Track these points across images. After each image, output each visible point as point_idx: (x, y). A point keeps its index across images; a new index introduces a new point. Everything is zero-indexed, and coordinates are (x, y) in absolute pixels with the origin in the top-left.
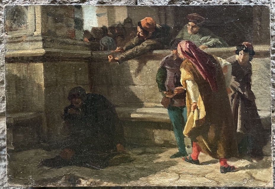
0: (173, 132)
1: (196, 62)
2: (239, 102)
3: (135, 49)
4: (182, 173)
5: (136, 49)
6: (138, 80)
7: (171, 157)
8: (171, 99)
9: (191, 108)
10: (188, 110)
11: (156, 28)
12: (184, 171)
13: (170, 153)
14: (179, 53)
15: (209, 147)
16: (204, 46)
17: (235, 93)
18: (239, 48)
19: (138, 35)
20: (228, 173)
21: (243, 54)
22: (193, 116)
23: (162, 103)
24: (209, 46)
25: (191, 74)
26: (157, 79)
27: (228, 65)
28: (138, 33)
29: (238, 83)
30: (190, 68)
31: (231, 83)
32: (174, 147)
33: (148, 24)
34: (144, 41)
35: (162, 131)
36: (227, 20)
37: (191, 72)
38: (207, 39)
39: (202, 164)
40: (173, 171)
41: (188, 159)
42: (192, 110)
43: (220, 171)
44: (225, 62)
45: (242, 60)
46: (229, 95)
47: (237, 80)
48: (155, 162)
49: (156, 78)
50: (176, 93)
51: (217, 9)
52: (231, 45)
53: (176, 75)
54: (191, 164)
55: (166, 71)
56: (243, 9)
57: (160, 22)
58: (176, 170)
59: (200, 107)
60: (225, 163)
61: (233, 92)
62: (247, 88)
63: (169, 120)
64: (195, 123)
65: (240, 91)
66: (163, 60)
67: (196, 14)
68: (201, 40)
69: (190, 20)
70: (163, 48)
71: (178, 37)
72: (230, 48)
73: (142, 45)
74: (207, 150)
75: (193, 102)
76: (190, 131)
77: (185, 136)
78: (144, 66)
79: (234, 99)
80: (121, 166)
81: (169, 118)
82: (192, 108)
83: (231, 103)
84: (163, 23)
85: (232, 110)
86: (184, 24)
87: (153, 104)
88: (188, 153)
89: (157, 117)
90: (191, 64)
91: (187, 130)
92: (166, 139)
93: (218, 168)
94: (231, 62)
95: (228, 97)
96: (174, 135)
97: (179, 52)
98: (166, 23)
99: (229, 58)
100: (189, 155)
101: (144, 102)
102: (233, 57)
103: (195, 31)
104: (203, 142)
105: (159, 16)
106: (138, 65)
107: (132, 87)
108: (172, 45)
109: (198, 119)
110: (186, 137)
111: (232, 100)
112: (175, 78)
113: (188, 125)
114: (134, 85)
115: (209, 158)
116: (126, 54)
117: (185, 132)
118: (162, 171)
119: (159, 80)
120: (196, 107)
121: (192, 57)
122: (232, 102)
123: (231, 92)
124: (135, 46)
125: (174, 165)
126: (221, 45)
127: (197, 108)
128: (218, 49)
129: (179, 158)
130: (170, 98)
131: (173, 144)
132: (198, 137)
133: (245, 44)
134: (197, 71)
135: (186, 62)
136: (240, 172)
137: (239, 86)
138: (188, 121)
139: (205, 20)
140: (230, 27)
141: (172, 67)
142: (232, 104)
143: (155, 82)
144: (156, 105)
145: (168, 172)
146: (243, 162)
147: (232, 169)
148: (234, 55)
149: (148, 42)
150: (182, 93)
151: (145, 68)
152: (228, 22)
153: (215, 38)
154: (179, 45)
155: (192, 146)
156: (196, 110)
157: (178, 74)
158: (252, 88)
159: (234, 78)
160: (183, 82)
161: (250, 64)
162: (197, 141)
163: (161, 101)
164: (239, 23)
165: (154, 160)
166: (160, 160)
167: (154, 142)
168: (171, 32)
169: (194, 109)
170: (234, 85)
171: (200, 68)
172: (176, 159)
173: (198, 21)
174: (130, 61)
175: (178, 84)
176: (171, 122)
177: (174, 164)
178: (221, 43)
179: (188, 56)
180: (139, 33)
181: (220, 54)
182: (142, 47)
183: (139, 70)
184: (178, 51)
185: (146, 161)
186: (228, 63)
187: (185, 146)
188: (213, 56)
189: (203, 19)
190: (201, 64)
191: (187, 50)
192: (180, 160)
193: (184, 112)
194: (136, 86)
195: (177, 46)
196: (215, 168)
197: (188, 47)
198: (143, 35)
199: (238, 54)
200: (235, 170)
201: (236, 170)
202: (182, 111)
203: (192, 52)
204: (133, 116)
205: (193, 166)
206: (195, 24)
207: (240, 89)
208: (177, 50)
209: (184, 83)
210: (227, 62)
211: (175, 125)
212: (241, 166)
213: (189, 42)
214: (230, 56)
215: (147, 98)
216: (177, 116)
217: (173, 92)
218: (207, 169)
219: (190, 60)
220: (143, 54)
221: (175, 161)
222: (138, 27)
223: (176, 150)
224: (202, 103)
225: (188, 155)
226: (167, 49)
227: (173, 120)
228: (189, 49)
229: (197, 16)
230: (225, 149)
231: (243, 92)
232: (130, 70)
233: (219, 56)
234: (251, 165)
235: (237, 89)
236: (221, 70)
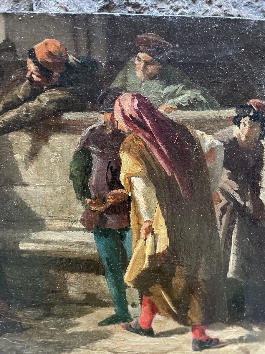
0: (104, 278)
1: (152, 140)
2: (234, 222)
3: (22, 109)
4: (120, 351)
5: (24, 109)
6: (31, 174)
7: (100, 324)
8: (101, 213)
9: (141, 231)
10: (135, 236)
11: (67, 64)
12: (125, 348)
13: (98, 316)
14: (117, 120)
15: (174, 306)
16: (168, 106)
17: (228, 204)
18: (241, 111)
19: (28, 79)
20: (206, 350)
21: (248, 125)
22: (143, 248)
23: (82, 221)
24: (180, 107)
25: (142, 164)
26: (71, 173)
27: (218, 146)
28: (29, 73)
29: (234, 184)
30: (140, 151)
31: (221, 184)
32: (106, 305)
33: (50, 54)
34: (42, 91)
35: (84, 276)
36: (220, 50)
37: (142, 161)
38: (176, 90)
39: (158, 335)
40: (103, 348)
41: (133, 326)
42: (143, 236)
43: (193, 346)
44: (211, 140)
45: (246, 137)
46: (215, 206)
47: (233, 177)
48: (69, 331)
49: (69, 171)
50: (110, 201)
51: (199, 25)
52: (224, 105)
53: (111, 165)
54: (138, 335)
55: (91, 157)
56: (254, 27)
57: (77, 50)
58: (110, 347)
59: (158, 230)
60: (203, 333)
61: (224, 201)
62: (251, 194)
63: (95, 254)
64: (148, 261)
65: (238, 199)
66: (83, 134)
67: (155, 36)
68: (164, 92)
69: (141, 48)
70: (82, 109)
71: (117, 84)
72: (223, 111)
73: (39, 100)
74: (169, 311)
75: (145, 220)
76: (138, 276)
77: (128, 284)
78: (43, 145)
79: (225, 216)
80: (4, 337)
81: (96, 251)
82: (143, 232)
83: (219, 222)
84: (84, 53)
85: (221, 236)
86: (129, 57)
87: (64, 224)
88: (132, 316)
89: (73, 249)
90: (141, 143)
91: (131, 272)
92: (90, 291)
93: (188, 343)
94: (223, 142)
95: (214, 210)
96: (106, 282)
97: (118, 117)
98: (89, 53)
99: (220, 132)
100: (135, 320)
101: (44, 220)
102: (228, 130)
103: (151, 73)
104: (161, 296)
105: (74, 36)
106: (31, 143)
107: (18, 189)
108: (103, 103)
109: (153, 253)
110: (129, 287)
111: (221, 217)
112: (110, 172)
113: (133, 264)
114: (25, 185)
115: (172, 324)
116: (4, 119)
117: (128, 277)
118: (83, 348)
119: (76, 175)
120: (150, 230)
121: (145, 128)
122: (221, 221)
123: (221, 201)
124: (23, 102)
125: (104, 338)
126: (204, 105)
127: (153, 232)
128: (199, 112)
129: (116, 325)
130: (99, 212)
131: (104, 300)
132: (153, 287)
133: (253, 104)
134: (153, 158)
135: (132, 140)
136: (228, 348)
137: (236, 189)
138: (133, 256)
139: (173, 49)
140: (225, 66)
141: (102, 149)
142: (221, 224)
143: (68, 178)
144: (70, 225)
145: (94, 350)
146: (235, 330)
147: (215, 343)
148: (231, 126)
149: (51, 95)
150: (124, 202)
151: (45, 149)
152: (221, 55)
153: (192, 89)
154: (117, 102)
155: (141, 304)
156: (150, 235)
157: (116, 164)
158: (261, 194)
159: (228, 174)
160: (125, 180)
161: (262, 145)
162: (151, 294)
163: (80, 217)
164: (244, 57)
165: (67, 328)
166: (78, 329)
167: (67, 296)
168: (100, 72)
169: (147, 233)
170: (228, 188)
171: (160, 151)
172: (109, 327)
173: (159, 51)
174: (12, 136)
175: (115, 183)
176: (101, 260)
177: (105, 336)
178: (205, 101)
179: (136, 126)
180: (32, 73)
181: (201, 124)
182: (38, 106)
183: (33, 154)
184: (115, 115)
185: (52, 330)
186: (218, 143)
187: (127, 303)
188: (188, 127)
189: (169, 46)
190: (163, 144)
191: (135, 115)
192: (117, 329)
193: (127, 239)
194: (28, 188)
195: (114, 104)
196: (184, 343)
197: (136, 108)
198: (39, 79)
199: (238, 124)
200: (219, 345)
201: (222, 345)
202: (122, 237)
203: (145, 118)
204: (23, 246)
205: (143, 339)
206: (153, 56)
207: (238, 196)
208: (113, 113)
209: (127, 182)
210: (215, 141)
211: (108, 265)
212: (232, 338)
213: (138, 96)
214: (222, 129)
215: (51, 212)
216: (112, 248)
217: (104, 201)
218: (168, 345)
219: (140, 135)
220: (41, 120)
221: (108, 331)
222: (29, 61)
223: (111, 312)
224: (162, 221)
225: (132, 320)
226: (91, 111)
227: (104, 255)
228: (138, 112)
229: (156, 41)
230: (202, 308)
231: (244, 200)
232: (13, 154)
233: (200, 128)
234: (249, 336)
235: (232, 196)
236: (203, 157)
